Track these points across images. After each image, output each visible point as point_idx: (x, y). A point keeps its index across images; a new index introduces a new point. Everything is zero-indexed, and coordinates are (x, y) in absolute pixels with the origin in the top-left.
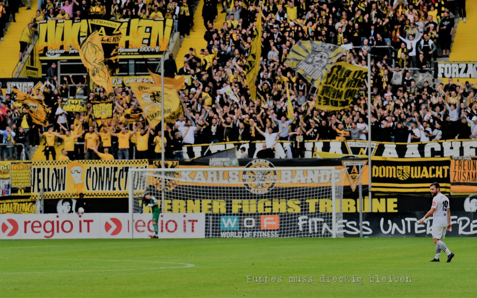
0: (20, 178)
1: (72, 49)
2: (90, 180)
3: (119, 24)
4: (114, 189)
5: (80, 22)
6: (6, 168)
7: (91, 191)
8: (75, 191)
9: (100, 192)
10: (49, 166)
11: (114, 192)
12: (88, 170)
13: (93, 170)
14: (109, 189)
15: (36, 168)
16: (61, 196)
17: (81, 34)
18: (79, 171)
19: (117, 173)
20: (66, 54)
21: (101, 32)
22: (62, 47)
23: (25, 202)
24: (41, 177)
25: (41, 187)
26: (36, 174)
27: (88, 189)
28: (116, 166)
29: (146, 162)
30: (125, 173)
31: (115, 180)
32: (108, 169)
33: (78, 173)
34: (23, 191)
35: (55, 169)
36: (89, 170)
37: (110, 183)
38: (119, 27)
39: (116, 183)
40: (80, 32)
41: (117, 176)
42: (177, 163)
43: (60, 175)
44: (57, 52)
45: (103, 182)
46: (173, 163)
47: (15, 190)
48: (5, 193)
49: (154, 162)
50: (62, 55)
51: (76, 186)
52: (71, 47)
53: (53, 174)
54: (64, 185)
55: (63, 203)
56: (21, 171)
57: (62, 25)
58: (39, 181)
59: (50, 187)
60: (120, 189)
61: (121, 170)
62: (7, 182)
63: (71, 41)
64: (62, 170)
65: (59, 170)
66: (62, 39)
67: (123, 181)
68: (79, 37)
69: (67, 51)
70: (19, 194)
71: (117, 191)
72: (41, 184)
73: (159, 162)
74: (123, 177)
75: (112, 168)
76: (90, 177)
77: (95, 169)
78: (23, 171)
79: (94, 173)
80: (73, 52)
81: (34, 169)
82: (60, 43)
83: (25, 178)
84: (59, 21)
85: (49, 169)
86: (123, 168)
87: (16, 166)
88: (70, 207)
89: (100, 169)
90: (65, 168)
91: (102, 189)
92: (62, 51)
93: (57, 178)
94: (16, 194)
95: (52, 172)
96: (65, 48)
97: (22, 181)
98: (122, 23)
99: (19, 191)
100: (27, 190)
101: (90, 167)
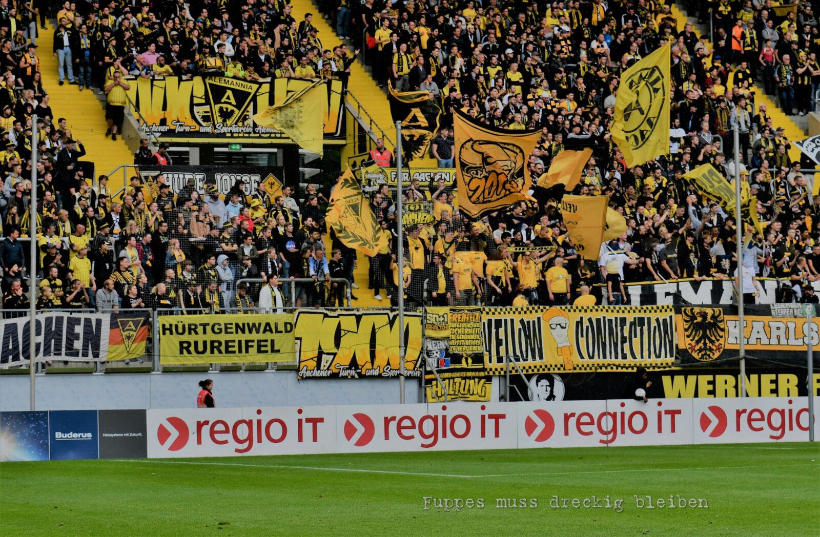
0: (464, 337)
1: (180, 125)
2: (582, 341)
3: (255, 87)
4: (624, 357)
5: (192, 80)
6: (442, 319)
7: (587, 361)
8: (560, 360)
9: (601, 361)
10: (511, 316)
11: (624, 361)
12: (577, 323)
13: (586, 323)
14: (616, 358)
15: (493, 318)
16: (538, 370)
17: (196, 101)
18: (563, 325)
19: (626, 328)
20: (171, 133)
21: (228, 98)
22: (163, 122)
23: (474, 378)
24: (502, 336)
25: (503, 352)
26: (494, 331)
27: (582, 357)
28: (623, 316)
29: (671, 310)
30: (638, 329)
31: (624, 340)
32: (610, 321)
33: (562, 328)
34: (470, 361)
35: (522, 321)
36: (579, 323)
37: (616, 345)
38: (257, 91)
39: (626, 346)
40: (192, 97)
41: (626, 334)
42: (720, 311)
43: (531, 333)
44: (155, 129)
45: (604, 345)
46: (713, 310)
47: (456, 358)
48: (442, 365)
49: (683, 309)
50: (164, 134)
51: (559, 350)
52: (178, 121)
53: (520, 330)
54: (540, 350)
55: (538, 381)
56: (464, 325)
57: (162, 84)
58: (499, 343)
59: (518, 353)
60: (634, 357)
61: (631, 324)
62: (442, 345)
63: (178, 111)
64: (534, 322)
65: (528, 322)
66: (165, 108)
67: (636, 342)
68: (192, 105)
69: (172, 127)
70: (464, 365)
71: (630, 360)
72: (502, 349)
73: (692, 310)
74: (636, 336)
75: (616, 318)
76: (582, 336)
77: (590, 320)
78: (469, 326)
79: (587, 327)
80: (181, 130)
81: (490, 321)
82: (160, 114)
83: (472, 337)
84: (156, 77)
85: (512, 321)
86: (635, 318)
87: (457, 316)
88: (549, 389)
89: (598, 320)
90: (539, 319)
91: (605, 357)
92: (164, 129)
93: (527, 337)
94: (458, 366)
95: (518, 326)
96: (168, 123)
97: (467, 343)
98: (261, 84)
99: (463, 361)
100: (478, 358)
101: (582, 318)
